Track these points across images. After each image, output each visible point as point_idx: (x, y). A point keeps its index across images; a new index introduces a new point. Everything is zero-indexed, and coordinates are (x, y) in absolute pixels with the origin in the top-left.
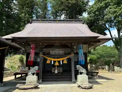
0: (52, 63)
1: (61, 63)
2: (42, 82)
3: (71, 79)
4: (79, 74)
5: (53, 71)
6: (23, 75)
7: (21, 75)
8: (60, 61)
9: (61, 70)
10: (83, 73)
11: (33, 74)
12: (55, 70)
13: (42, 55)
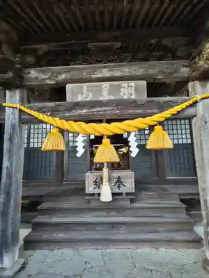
0: (81, 151)
1: (134, 151)
9: (129, 185)
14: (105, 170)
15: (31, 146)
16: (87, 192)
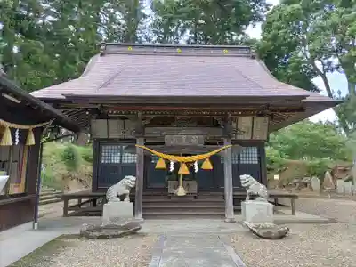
0: (172, 168)
1: (197, 170)
2: (143, 220)
3: (223, 213)
4: (248, 197)
5: (171, 190)
6: (83, 200)
7: (80, 201)
8: (194, 162)
10: (258, 196)
11: (122, 198)
12: (176, 187)
13: (144, 147)
14: (181, 179)
16: (169, 192)
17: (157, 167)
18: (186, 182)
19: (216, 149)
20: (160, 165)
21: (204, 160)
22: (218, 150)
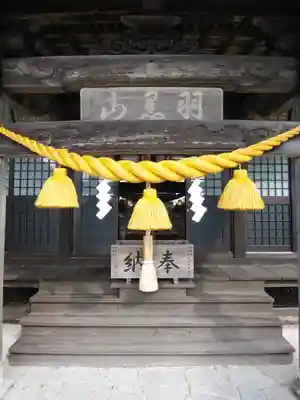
0: (104, 209)
1: (199, 212)
5: (119, 270)
9: (185, 264)
14: (148, 240)
15: (16, 192)
16: (113, 276)
17: (38, 203)
18: (164, 248)
19: (270, 133)
20: (57, 194)
21: (228, 173)
22: (273, 141)
